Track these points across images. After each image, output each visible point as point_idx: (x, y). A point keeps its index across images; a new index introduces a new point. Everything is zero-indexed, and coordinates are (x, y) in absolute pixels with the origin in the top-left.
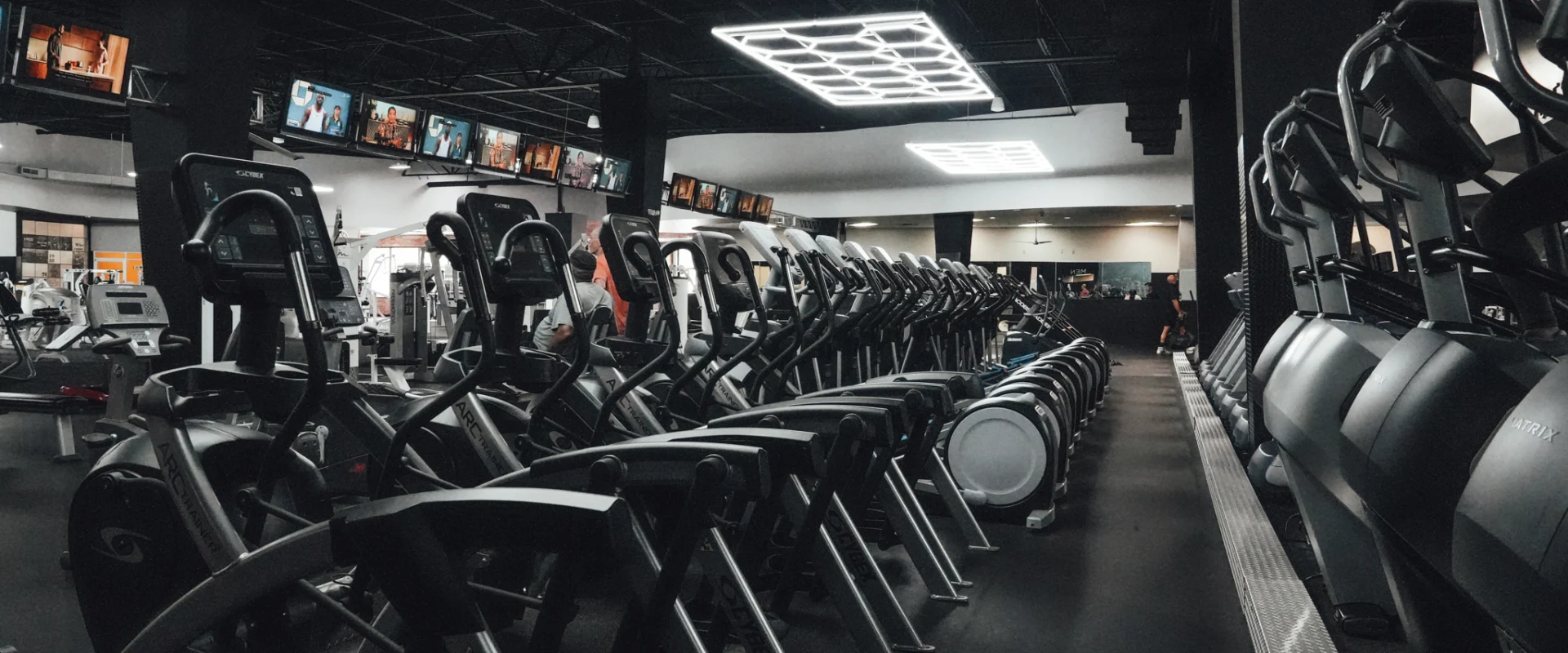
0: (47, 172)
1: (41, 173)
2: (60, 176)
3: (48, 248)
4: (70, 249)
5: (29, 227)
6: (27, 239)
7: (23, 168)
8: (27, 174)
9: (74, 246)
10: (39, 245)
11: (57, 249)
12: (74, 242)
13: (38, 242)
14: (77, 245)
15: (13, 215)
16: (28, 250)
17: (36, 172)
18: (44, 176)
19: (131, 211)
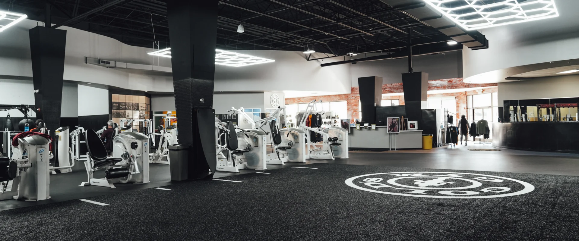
0: (116, 63)
1: (112, 64)
2: (124, 65)
3: (126, 109)
4: (138, 109)
5: (116, 98)
6: (115, 104)
7: (101, 60)
8: (103, 64)
9: (140, 108)
10: (121, 107)
11: (131, 110)
12: (140, 105)
13: (120, 106)
14: (141, 107)
15: (107, 91)
16: (115, 111)
17: (109, 63)
18: (114, 65)
19: (170, 88)
